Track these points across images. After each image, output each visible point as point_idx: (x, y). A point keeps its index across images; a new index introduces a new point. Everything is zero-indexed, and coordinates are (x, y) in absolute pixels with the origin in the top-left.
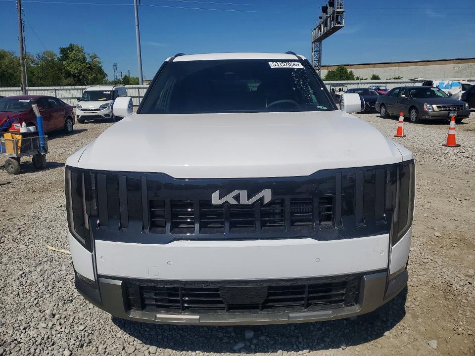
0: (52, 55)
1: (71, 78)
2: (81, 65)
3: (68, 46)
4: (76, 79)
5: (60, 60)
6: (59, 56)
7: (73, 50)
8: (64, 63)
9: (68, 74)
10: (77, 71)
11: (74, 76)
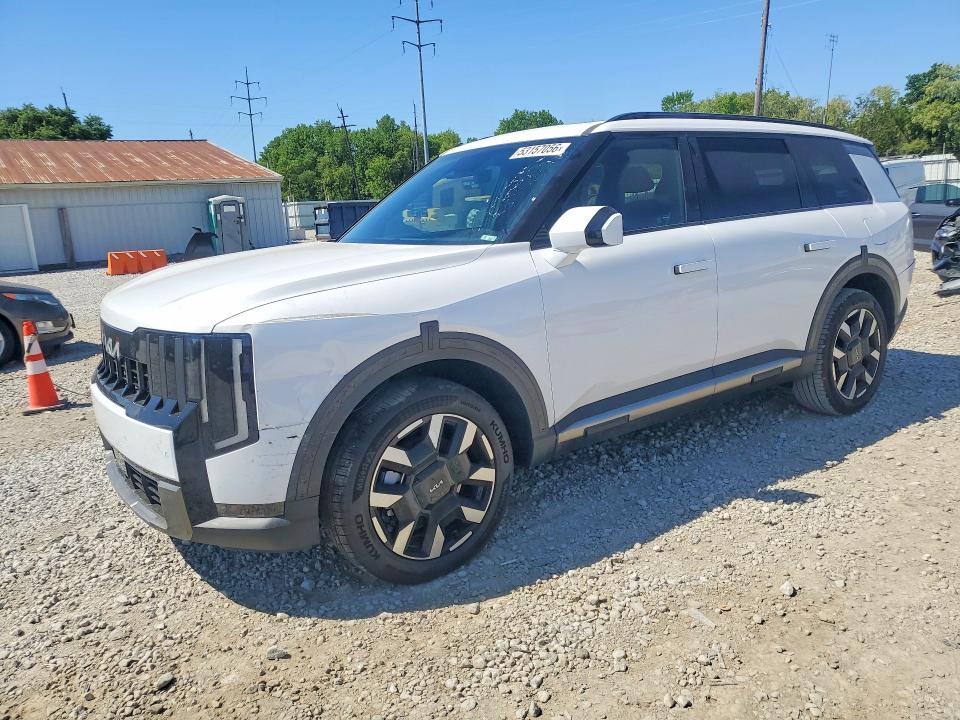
0: (888, 93)
1: (921, 138)
2: (949, 108)
3: (928, 69)
4: (933, 139)
5: (904, 103)
6: (903, 93)
7: (937, 76)
8: (914, 106)
9: (918, 131)
10: (936, 123)
11: (930, 135)
